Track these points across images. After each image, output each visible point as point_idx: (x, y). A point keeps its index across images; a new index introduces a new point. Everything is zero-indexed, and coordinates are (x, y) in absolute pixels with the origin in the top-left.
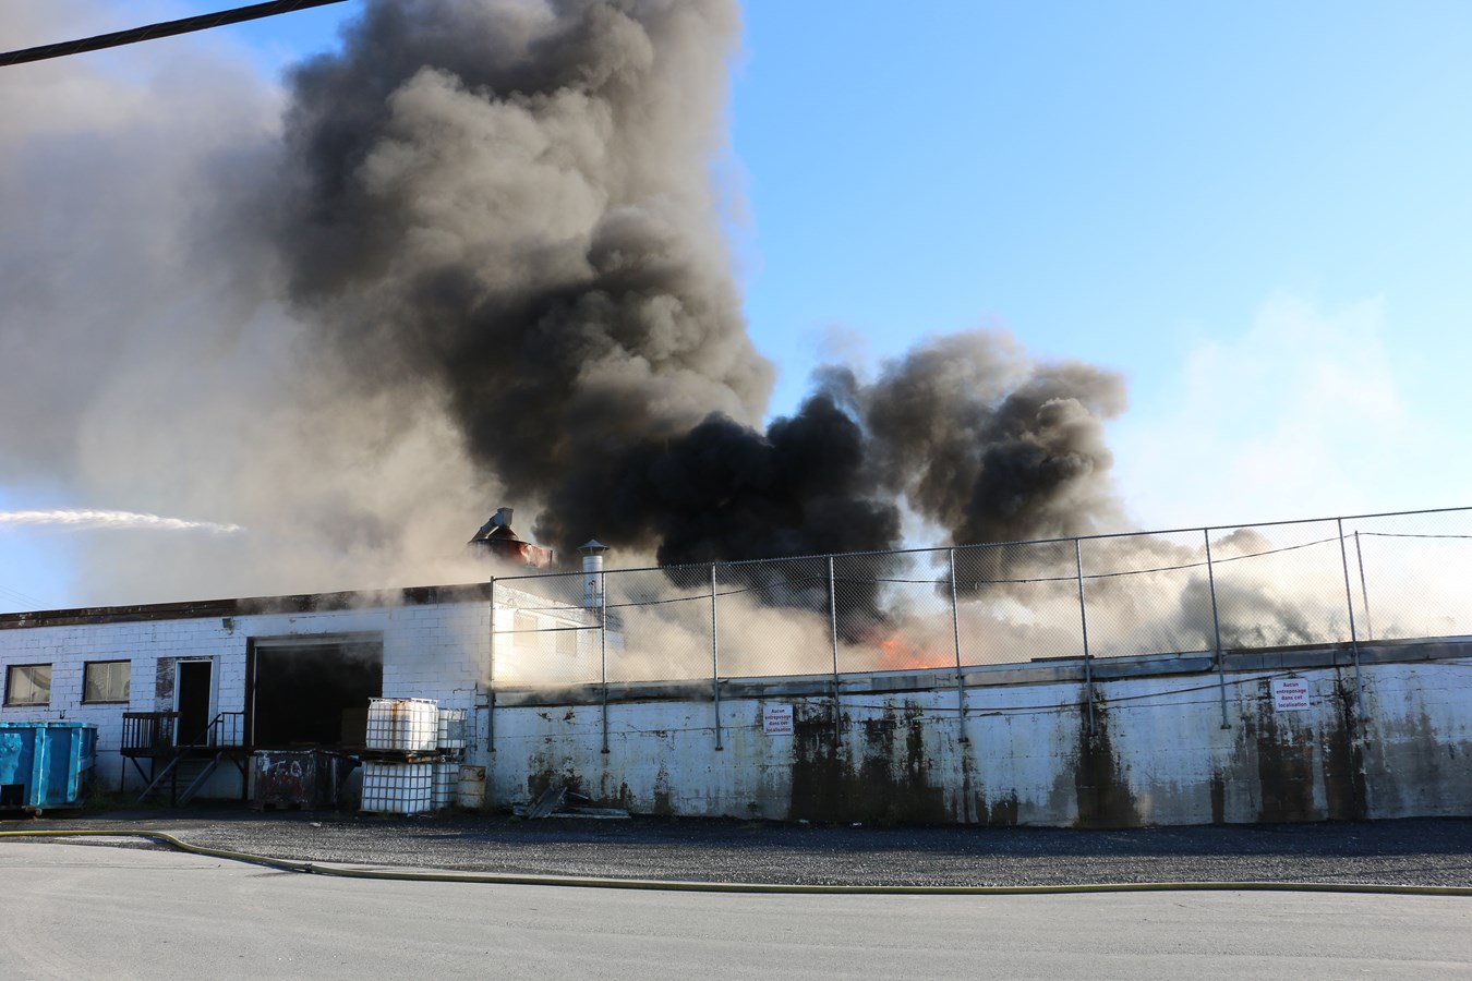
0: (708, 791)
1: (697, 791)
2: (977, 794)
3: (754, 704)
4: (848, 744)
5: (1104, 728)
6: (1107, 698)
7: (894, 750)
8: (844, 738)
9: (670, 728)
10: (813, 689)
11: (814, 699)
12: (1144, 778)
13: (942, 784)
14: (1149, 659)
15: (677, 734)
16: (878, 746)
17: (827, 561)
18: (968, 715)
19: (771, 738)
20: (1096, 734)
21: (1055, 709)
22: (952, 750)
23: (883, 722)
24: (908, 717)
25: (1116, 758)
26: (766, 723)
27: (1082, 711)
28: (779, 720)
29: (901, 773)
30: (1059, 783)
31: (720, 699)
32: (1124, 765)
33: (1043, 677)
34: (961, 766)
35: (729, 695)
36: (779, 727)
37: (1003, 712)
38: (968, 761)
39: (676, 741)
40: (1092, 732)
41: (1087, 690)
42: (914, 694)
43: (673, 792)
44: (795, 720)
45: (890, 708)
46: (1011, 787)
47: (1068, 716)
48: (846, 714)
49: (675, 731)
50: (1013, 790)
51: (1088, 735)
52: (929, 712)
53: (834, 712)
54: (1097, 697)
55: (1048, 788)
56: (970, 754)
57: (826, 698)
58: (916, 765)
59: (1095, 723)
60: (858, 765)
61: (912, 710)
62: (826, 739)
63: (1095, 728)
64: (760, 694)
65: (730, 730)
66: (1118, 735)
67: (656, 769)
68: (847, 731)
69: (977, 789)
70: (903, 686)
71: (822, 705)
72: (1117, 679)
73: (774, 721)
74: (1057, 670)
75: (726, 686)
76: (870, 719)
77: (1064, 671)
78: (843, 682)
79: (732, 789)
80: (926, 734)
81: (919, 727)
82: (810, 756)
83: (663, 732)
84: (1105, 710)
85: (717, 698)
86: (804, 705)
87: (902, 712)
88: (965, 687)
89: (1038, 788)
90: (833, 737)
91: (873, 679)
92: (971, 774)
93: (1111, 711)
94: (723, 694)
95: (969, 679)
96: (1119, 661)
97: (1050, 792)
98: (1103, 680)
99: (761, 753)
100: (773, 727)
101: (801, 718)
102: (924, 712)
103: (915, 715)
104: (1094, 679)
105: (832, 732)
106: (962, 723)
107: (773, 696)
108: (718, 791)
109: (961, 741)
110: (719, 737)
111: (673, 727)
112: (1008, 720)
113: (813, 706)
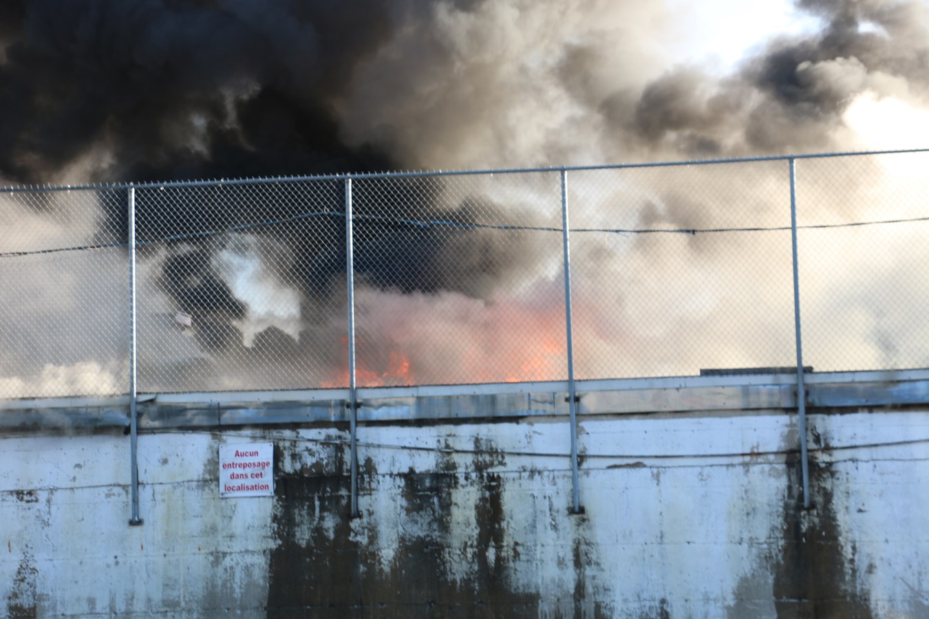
0: (113, 601)
1: (92, 602)
2: (598, 606)
3: (201, 441)
4: (371, 514)
5: (828, 496)
6: (834, 443)
7: (453, 526)
8: (363, 502)
9: (45, 484)
10: (309, 415)
11: (313, 433)
12: (900, 591)
13: (537, 587)
14: (914, 376)
15: (58, 497)
16: (425, 518)
17: (341, 185)
18: (585, 465)
19: (233, 502)
20: (813, 506)
21: (739, 460)
22: (555, 527)
23: (436, 476)
24: (479, 468)
25: (847, 552)
26: (224, 476)
27: (789, 464)
28: (248, 471)
29: (465, 566)
30: (745, 591)
31: (141, 431)
32: (862, 566)
33: (720, 402)
34: (570, 556)
35: (157, 424)
36: (249, 482)
37: (646, 461)
38: (583, 547)
39: (54, 509)
40: (806, 504)
41: (800, 428)
42: (491, 426)
43: (46, 604)
44: (277, 469)
45: (448, 451)
46: (658, 596)
47: (762, 472)
48: (369, 461)
49: (52, 490)
50: (663, 601)
51: (799, 507)
52: (516, 458)
53: (347, 457)
54: (817, 439)
55: (724, 599)
56: (587, 534)
57: (333, 432)
58: (491, 554)
59: (811, 486)
60: (388, 552)
61: (486, 455)
62: (331, 504)
63: (811, 495)
64: (216, 422)
65: (158, 488)
66: (853, 509)
67: (13, 562)
68: (370, 491)
69: (599, 598)
70: (471, 412)
71: (326, 443)
72: (853, 410)
73: (238, 471)
74: (746, 390)
75: (153, 409)
76: (412, 470)
77: (758, 393)
78: (366, 404)
79: (157, 596)
80: (510, 499)
81: (499, 486)
82: (303, 536)
83: (30, 493)
84: (830, 464)
85: (133, 429)
86: (294, 443)
87: (469, 459)
88: (580, 416)
89: (707, 599)
90: (344, 502)
91: (419, 398)
92: (589, 571)
93: (840, 467)
94: (146, 422)
95: (590, 403)
96: (858, 378)
97: (728, 608)
98: (829, 410)
99: (213, 529)
100: (237, 483)
101: (288, 466)
102: (507, 459)
103: (492, 465)
104: (811, 409)
105: (343, 492)
106: (574, 479)
107: (237, 427)
108: (131, 599)
109: (572, 511)
110: (135, 501)
111: (50, 482)
112: (657, 477)
113: (310, 445)
